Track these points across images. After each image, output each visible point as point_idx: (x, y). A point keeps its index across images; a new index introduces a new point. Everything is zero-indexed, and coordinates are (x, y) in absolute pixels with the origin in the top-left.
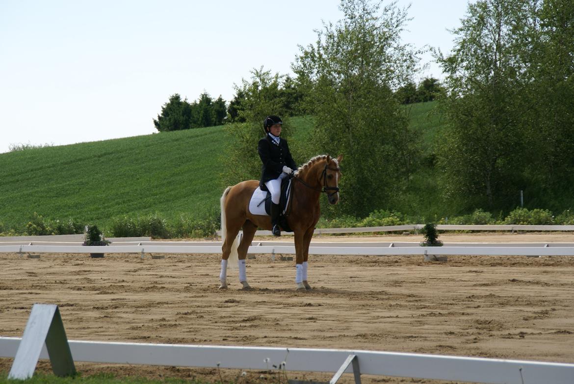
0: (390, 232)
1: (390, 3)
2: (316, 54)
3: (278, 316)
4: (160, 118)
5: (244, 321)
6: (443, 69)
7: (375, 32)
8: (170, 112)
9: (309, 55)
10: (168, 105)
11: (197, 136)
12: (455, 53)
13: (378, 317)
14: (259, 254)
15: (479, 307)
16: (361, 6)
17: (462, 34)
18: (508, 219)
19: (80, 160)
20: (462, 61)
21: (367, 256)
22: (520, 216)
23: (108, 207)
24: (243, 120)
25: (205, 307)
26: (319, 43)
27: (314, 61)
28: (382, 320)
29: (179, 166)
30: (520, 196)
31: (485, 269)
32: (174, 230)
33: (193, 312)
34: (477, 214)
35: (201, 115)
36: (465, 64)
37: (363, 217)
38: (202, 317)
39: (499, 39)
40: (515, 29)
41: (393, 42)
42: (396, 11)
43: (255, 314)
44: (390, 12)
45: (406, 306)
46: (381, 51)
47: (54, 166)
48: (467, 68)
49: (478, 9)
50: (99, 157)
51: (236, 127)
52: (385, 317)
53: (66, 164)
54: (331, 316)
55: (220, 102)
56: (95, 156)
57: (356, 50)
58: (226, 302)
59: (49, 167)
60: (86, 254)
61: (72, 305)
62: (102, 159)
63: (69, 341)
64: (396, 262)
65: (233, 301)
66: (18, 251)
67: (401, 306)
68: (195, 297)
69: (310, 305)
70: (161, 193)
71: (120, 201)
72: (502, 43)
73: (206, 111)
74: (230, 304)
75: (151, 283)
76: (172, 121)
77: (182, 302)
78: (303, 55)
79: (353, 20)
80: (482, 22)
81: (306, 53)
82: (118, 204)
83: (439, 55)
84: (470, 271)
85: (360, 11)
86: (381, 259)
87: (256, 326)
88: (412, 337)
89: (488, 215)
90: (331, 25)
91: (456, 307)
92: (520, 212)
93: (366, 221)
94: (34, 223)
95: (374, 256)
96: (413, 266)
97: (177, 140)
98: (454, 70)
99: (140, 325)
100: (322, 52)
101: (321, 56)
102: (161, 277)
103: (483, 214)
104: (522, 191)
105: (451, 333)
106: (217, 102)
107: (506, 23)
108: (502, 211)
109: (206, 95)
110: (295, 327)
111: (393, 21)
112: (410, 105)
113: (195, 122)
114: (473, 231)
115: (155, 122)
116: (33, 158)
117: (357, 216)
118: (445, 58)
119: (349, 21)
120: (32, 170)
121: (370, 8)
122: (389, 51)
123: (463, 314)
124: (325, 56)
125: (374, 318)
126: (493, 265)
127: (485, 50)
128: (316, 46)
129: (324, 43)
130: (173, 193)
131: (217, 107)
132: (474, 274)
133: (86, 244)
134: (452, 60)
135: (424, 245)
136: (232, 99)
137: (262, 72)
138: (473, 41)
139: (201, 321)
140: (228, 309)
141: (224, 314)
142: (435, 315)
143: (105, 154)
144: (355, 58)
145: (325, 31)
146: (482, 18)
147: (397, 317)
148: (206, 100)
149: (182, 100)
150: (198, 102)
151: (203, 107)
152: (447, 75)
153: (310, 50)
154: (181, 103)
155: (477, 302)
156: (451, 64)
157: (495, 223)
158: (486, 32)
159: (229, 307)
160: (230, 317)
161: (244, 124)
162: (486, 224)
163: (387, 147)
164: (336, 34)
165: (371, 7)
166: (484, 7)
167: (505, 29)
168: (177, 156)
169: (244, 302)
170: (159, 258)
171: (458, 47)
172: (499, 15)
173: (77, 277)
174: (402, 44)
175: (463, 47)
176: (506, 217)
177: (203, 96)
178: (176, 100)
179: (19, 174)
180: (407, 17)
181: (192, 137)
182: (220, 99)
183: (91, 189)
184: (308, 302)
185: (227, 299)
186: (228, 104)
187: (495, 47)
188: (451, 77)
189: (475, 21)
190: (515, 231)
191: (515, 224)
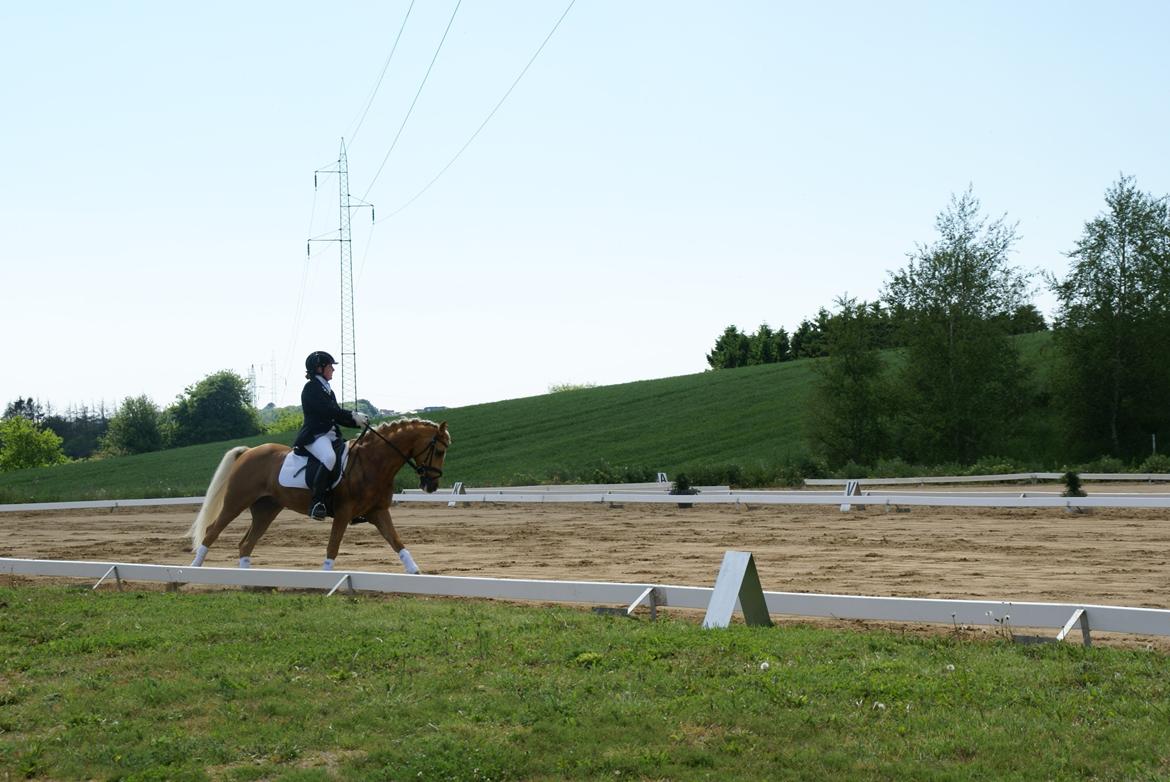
0: (1002, 482)
1: (994, 221)
2: (908, 279)
3: (937, 572)
4: (713, 353)
5: (902, 576)
6: (1057, 296)
7: (978, 254)
8: (724, 346)
9: (900, 281)
10: (723, 338)
11: (768, 373)
12: (1072, 278)
13: (1053, 574)
14: (868, 505)
15: (1164, 563)
16: (962, 225)
17: (1079, 256)
18: (1143, 466)
19: (639, 400)
20: (1080, 286)
21: (995, 508)
22: (1157, 464)
23: (673, 453)
24: (825, 354)
25: (846, 561)
26: (911, 266)
27: (905, 287)
28: (1058, 576)
29: (750, 406)
30: (1151, 440)
31: (1144, 523)
32: (752, 479)
33: (838, 566)
34: (1106, 460)
35: (760, 349)
36: (1082, 290)
37: (969, 464)
38: (851, 571)
39: (1124, 261)
40: (1141, 250)
41: (999, 265)
42: (1002, 229)
43: (908, 569)
44: (995, 231)
45: (1076, 562)
46: (985, 274)
47: (610, 407)
48: (1086, 295)
49: (1097, 229)
50: (659, 396)
51: (818, 362)
52: (1060, 574)
53: (622, 404)
54: (997, 572)
55: (782, 334)
56: (655, 396)
57: (955, 274)
58: (867, 556)
59: (605, 408)
60: (671, 504)
61: (697, 558)
62: (663, 399)
63: (764, 592)
64: (1034, 514)
65: (875, 555)
66: (600, 500)
67: (1071, 562)
68: (827, 550)
69: (965, 560)
70: (731, 437)
71: (685, 446)
72: (1127, 265)
73: (766, 346)
74: (873, 559)
75: (767, 536)
76: (727, 355)
77: (815, 556)
78: (893, 281)
79: (953, 241)
80: (1102, 242)
81: (897, 279)
82: (684, 449)
83: (1052, 280)
84: (1128, 525)
85: (962, 231)
86: (1013, 511)
87: (919, 582)
88: (1106, 594)
89: (1118, 462)
90: (926, 247)
91: (1135, 563)
92: (1155, 458)
93: (973, 468)
94: (601, 470)
95: (1003, 507)
96: (1056, 519)
97: (746, 377)
98: (1069, 298)
99: (789, 579)
100: (915, 277)
101: (913, 281)
102: (773, 529)
103: (1111, 461)
104: (1154, 436)
105: (1150, 591)
106: (778, 334)
107: (1131, 242)
108: (1134, 458)
109: (766, 326)
110: (963, 583)
111: (999, 241)
112: (1019, 336)
113: (753, 357)
114: (1102, 481)
115: (709, 358)
116: (586, 399)
117: (962, 462)
118: (1061, 284)
119: (948, 242)
120: (587, 412)
121: (971, 227)
122: (995, 275)
123: (1150, 571)
124: (918, 282)
125: (1048, 574)
126: (1151, 518)
127: (1107, 274)
128: (907, 271)
129: (917, 267)
130: (744, 437)
131: (778, 340)
132: (1135, 528)
133: (673, 493)
134: (1068, 286)
135: (1065, 496)
136: (796, 330)
137: (848, 299)
138: (1092, 263)
139: (852, 576)
140: (873, 564)
141: (873, 569)
142: (1118, 572)
143: (665, 394)
144: (955, 282)
145: (919, 254)
146: (1102, 237)
147: (1075, 573)
148: (765, 332)
149: (739, 332)
150: (757, 334)
151: (762, 340)
152: (1063, 302)
153: (900, 275)
154: (736, 336)
155: (1159, 559)
156: (1067, 289)
157: (1128, 472)
158: (1107, 253)
159: (874, 561)
160: (883, 572)
161: (827, 359)
162: (1116, 472)
163: (993, 384)
164: (932, 257)
165: (973, 225)
166: (1103, 225)
167: (1129, 250)
168: (747, 396)
169: (887, 557)
170: (755, 508)
171: (1076, 271)
172: (1123, 233)
173: (680, 529)
174: (1010, 267)
175: (1081, 271)
176: (1141, 464)
177: (762, 327)
178: (731, 332)
179: (574, 416)
180: (1015, 236)
181: (761, 374)
182: (782, 331)
183: (653, 432)
184: (963, 557)
185: (868, 553)
186: (790, 336)
187: (1119, 271)
188: (1067, 305)
189: (1094, 241)
190: (1153, 481)
191: (1151, 472)
